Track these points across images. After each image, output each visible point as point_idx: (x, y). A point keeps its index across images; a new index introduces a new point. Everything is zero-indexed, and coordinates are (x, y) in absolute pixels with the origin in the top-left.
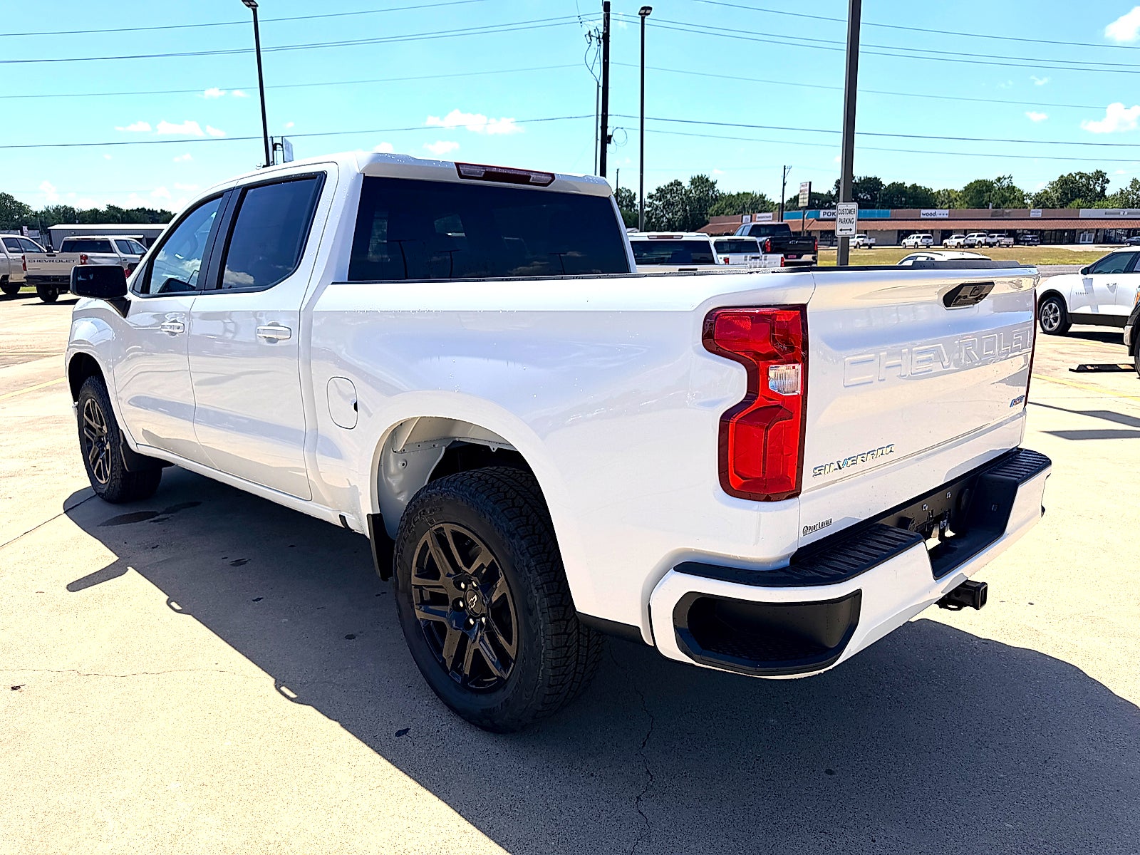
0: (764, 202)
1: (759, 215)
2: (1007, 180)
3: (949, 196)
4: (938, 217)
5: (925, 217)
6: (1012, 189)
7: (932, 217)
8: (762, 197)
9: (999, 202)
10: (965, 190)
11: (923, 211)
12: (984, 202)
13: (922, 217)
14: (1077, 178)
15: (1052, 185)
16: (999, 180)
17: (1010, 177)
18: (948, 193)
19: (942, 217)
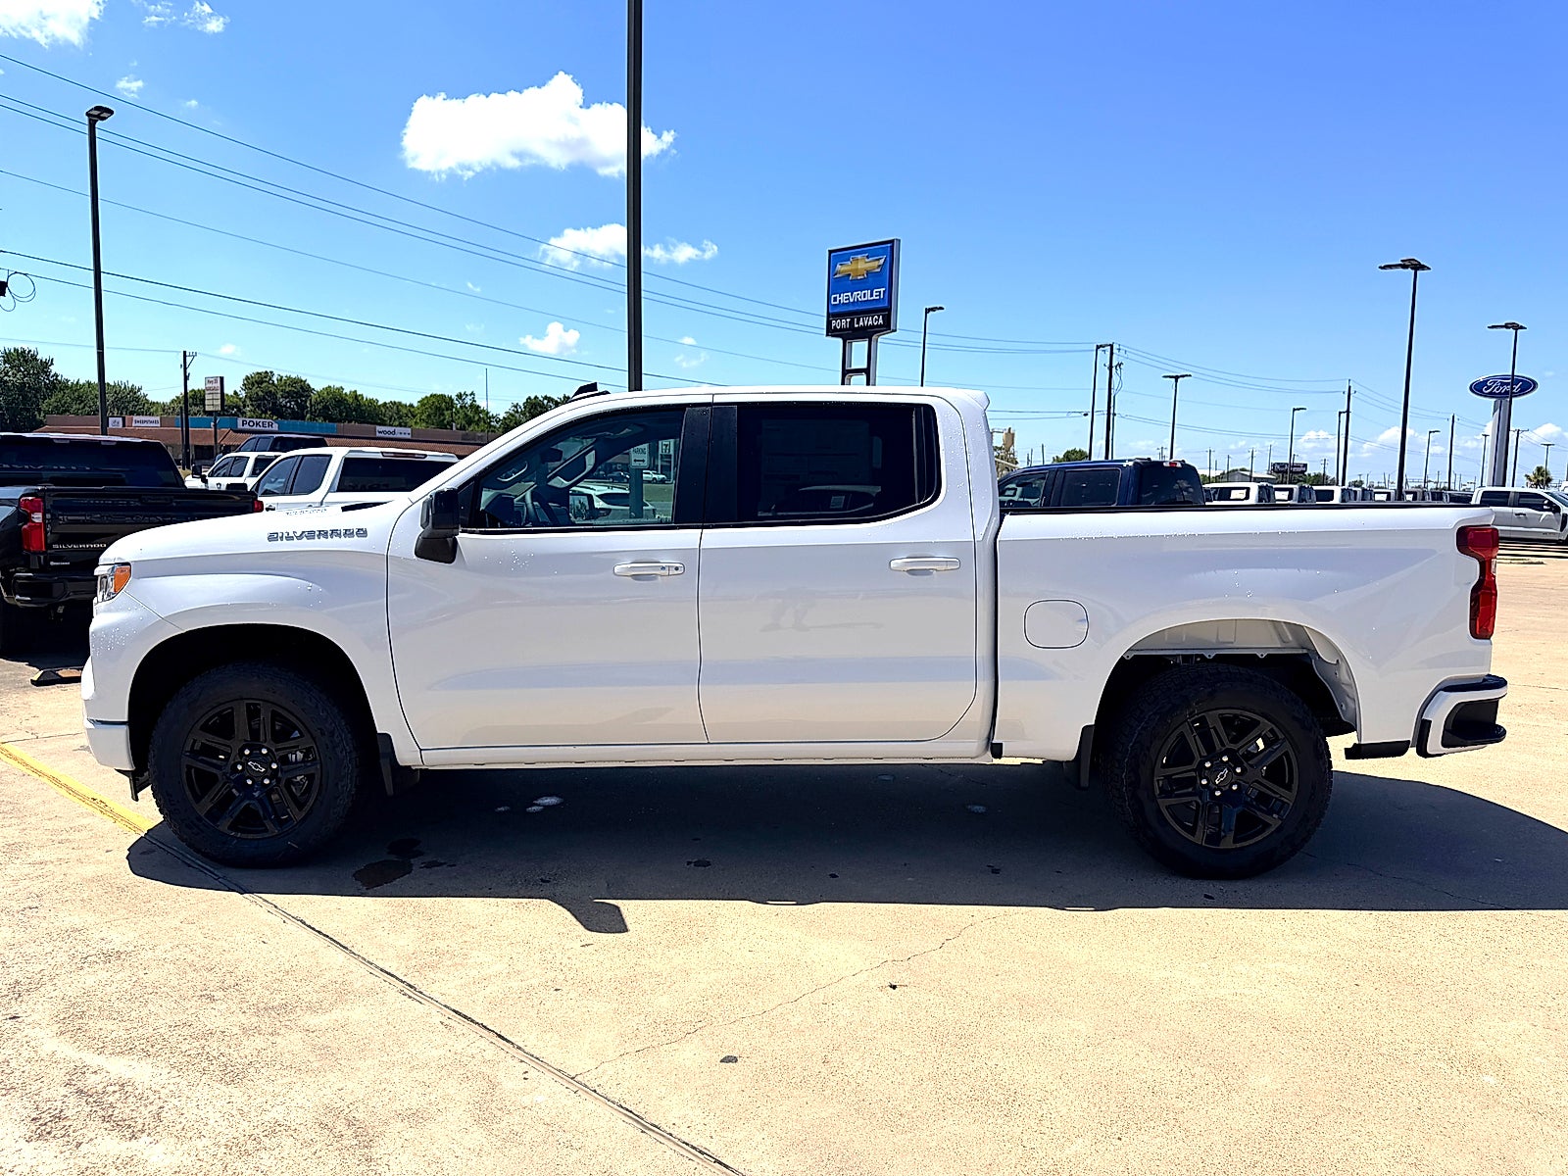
0: (138, 399)
1: (135, 418)
2: (469, 397)
3: (399, 411)
4: (399, 436)
5: (382, 435)
6: (476, 408)
7: (391, 436)
8: (133, 391)
9: (464, 422)
10: (422, 405)
11: (379, 428)
12: (445, 422)
13: (378, 435)
14: (545, 402)
15: (516, 407)
16: (460, 396)
17: (472, 394)
18: (397, 406)
19: (403, 436)
